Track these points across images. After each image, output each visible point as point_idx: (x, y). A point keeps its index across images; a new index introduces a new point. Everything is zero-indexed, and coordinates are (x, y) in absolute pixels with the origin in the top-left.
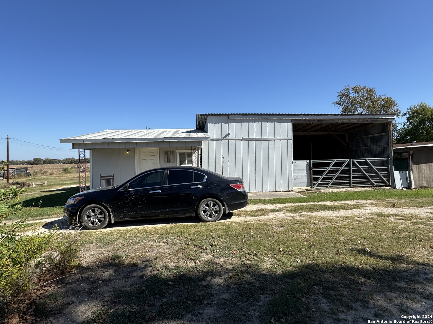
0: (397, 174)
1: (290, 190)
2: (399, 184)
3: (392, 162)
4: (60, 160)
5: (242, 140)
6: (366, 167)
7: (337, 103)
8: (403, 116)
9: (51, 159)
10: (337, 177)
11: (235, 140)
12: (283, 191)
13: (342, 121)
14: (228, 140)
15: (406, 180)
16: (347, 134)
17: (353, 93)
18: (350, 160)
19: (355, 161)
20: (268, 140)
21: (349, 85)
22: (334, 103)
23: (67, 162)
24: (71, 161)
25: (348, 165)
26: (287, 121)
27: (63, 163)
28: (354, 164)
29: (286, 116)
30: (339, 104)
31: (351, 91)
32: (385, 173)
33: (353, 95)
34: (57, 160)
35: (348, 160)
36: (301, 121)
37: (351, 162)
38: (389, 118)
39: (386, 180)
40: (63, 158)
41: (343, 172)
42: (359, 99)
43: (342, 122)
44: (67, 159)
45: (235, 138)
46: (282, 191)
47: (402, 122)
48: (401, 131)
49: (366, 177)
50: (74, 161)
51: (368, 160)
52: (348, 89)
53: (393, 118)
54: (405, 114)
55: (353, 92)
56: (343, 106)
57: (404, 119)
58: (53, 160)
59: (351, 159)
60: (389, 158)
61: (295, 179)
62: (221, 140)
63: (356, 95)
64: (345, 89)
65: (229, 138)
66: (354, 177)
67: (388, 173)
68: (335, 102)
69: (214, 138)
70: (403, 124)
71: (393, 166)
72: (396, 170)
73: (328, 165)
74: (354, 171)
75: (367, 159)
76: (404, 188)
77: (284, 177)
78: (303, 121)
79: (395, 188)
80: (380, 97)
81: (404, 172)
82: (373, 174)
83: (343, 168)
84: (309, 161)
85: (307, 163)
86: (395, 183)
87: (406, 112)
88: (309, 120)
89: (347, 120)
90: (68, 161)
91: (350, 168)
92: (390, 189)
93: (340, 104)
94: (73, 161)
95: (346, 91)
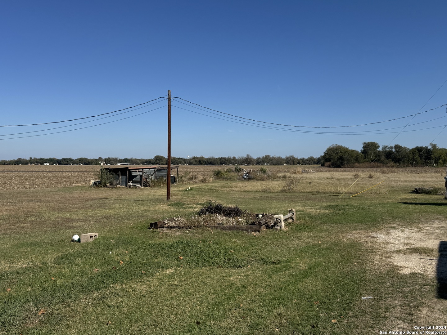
4: (186, 160)
9: (175, 158)
23: (195, 163)
24: (200, 161)
27: (189, 165)
34: (182, 159)
40: (188, 156)
44: (194, 158)
50: (204, 162)
58: (178, 159)
90: (196, 161)
94: (202, 162)
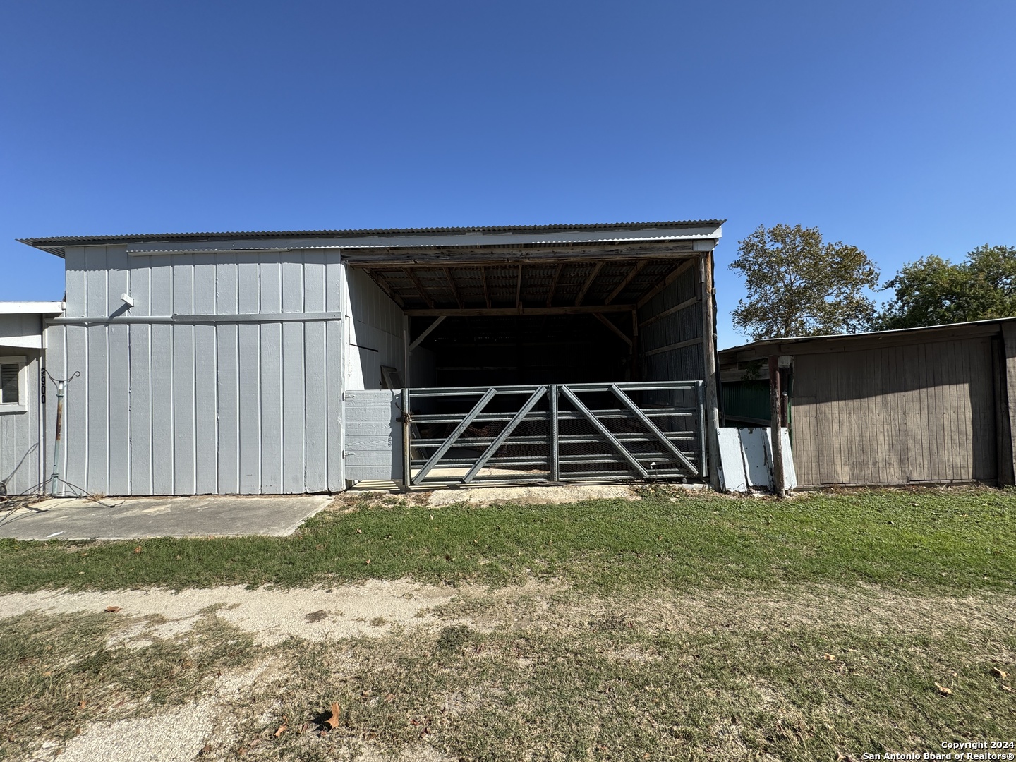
0: (729, 439)
1: (333, 491)
2: (735, 473)
3: (712, 393)
5: (172, 323)
6: (613, 414)
7: (738, 264)
8: (886, 288)
10: (501, 448)
11: (150, 322)
12: (309, 492)
13: (524, 252)
14: (129, 322)
15: (764, 461)
16: (635, 312)
17: (772, 243)
18: (550, 389)
19: (569, 393)
20: (260, 322)
21: (764, 225)
22: (732, 265)
25: (544, 404)
26: (323, 257)
28: (565, 403)
29: (317, 240)
30: (742, 267)
31: (767, 238)
32: (684, 435)
33: (772, 246)
35: (542, 390)
36: (376, 257)
37: (554, 395)
38: (694, 237)
39: (686, 461)
41: (523, 429)
42: (785, 253)
43: (525, 258)
45: (149, 316)
46: (307, 493)
47: (885, 302)
48: (880, 321)
49: (608, 448)
51: (619, 389)
52: (762, 234)
53: (710, 236)
54: (892, 284)
55: (771, 241)
56: (750, 270)
57: (891, 295)
59: (555, 386)
60: (701, 382)
61: (350, 452)
62: (106, 323)
63: (780, 245)
64: (755, 235)
65: (130, 317)
66: (564, 450)
67: (697, 435)
68: (734, 263)
69: (85, 317)
70: (887, 305)
71: (716, 410)
72: (726, 423)
73: (466, 405)
74: (565, 427)
75: (615, 386)
76: (757, 488)
77: (313, 444)
78: (381, 257)
79: (720, 488)
80: (830, 247)
81: (757, 431)
82: (638, 438)
83: (523, 414)
84: (398, 392)
85: (394, 397)
86: (721, 469)
87: (894, 279)
88: (404, 252)
89: (544, 251)
91: (550, 416)
92: (703, 489)
93: (745, 267)
95: (756, 240)
